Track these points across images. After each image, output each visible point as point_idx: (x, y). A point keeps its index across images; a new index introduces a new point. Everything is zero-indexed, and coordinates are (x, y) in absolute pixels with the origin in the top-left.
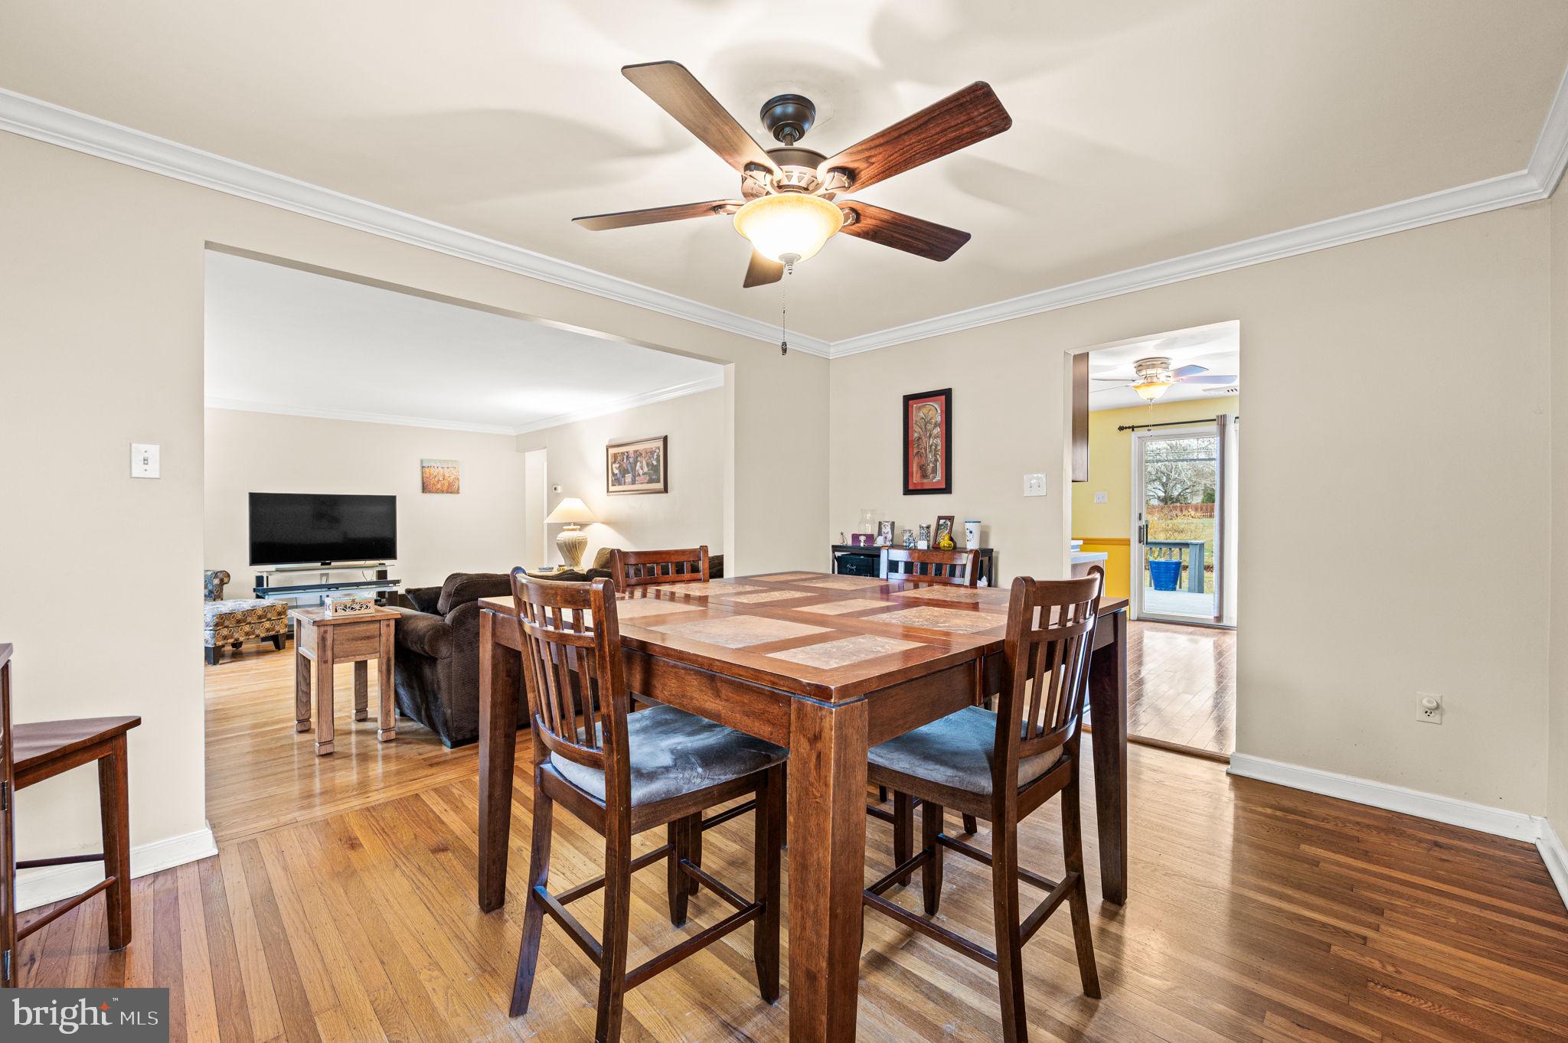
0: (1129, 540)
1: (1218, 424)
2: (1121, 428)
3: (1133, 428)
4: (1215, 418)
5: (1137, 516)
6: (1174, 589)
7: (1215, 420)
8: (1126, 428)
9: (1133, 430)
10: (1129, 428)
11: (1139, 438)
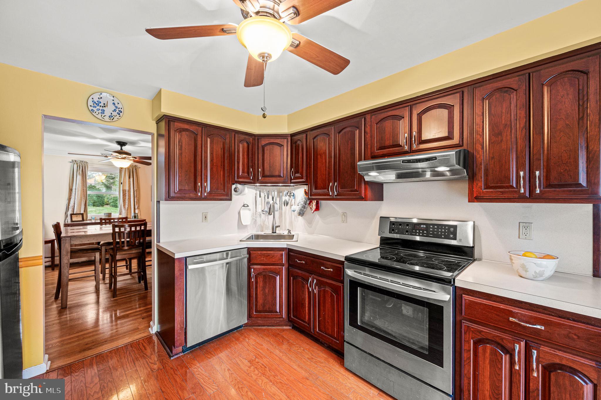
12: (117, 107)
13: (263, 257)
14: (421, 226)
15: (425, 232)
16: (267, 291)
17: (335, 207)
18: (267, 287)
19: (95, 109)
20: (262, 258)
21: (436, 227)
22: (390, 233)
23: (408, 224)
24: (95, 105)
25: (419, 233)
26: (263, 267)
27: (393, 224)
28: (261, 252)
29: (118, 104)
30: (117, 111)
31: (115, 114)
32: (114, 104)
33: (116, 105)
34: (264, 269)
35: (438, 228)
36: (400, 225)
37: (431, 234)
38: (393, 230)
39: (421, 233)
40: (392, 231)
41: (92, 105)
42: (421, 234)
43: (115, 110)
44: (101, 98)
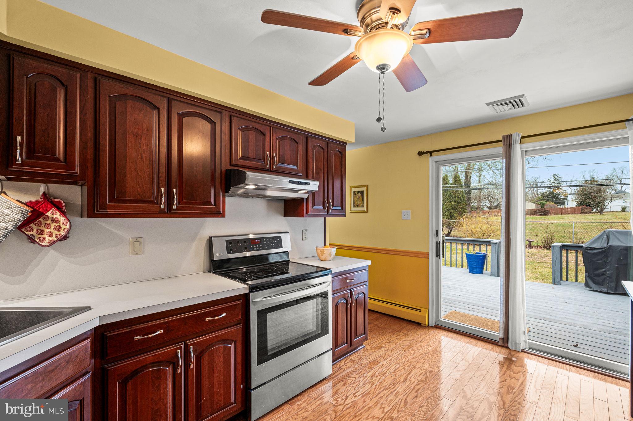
0: (427, 254)
1: (504, 145)
2: (420, 154)
3: (431, 153)
4: (501, 138)
5: (434, 232)
6: (481, 272)
7: (500, 141)
8: (424, 153)
9: (431, 155)
10: (427, 152)
11: (436, 162)
14: (256, 241)
15: (261, 246)
17: (112, 229)
21: (268, 240)
22: (228, 253)
23: (245, 241)
25: (256, 247)
27: (231, 243)
35: (270, 241)
36: (238, 242)
37: (265, 247)
38: (231, 250)
39: (258, 247)
40: (229, 251)
42: (258, 249)
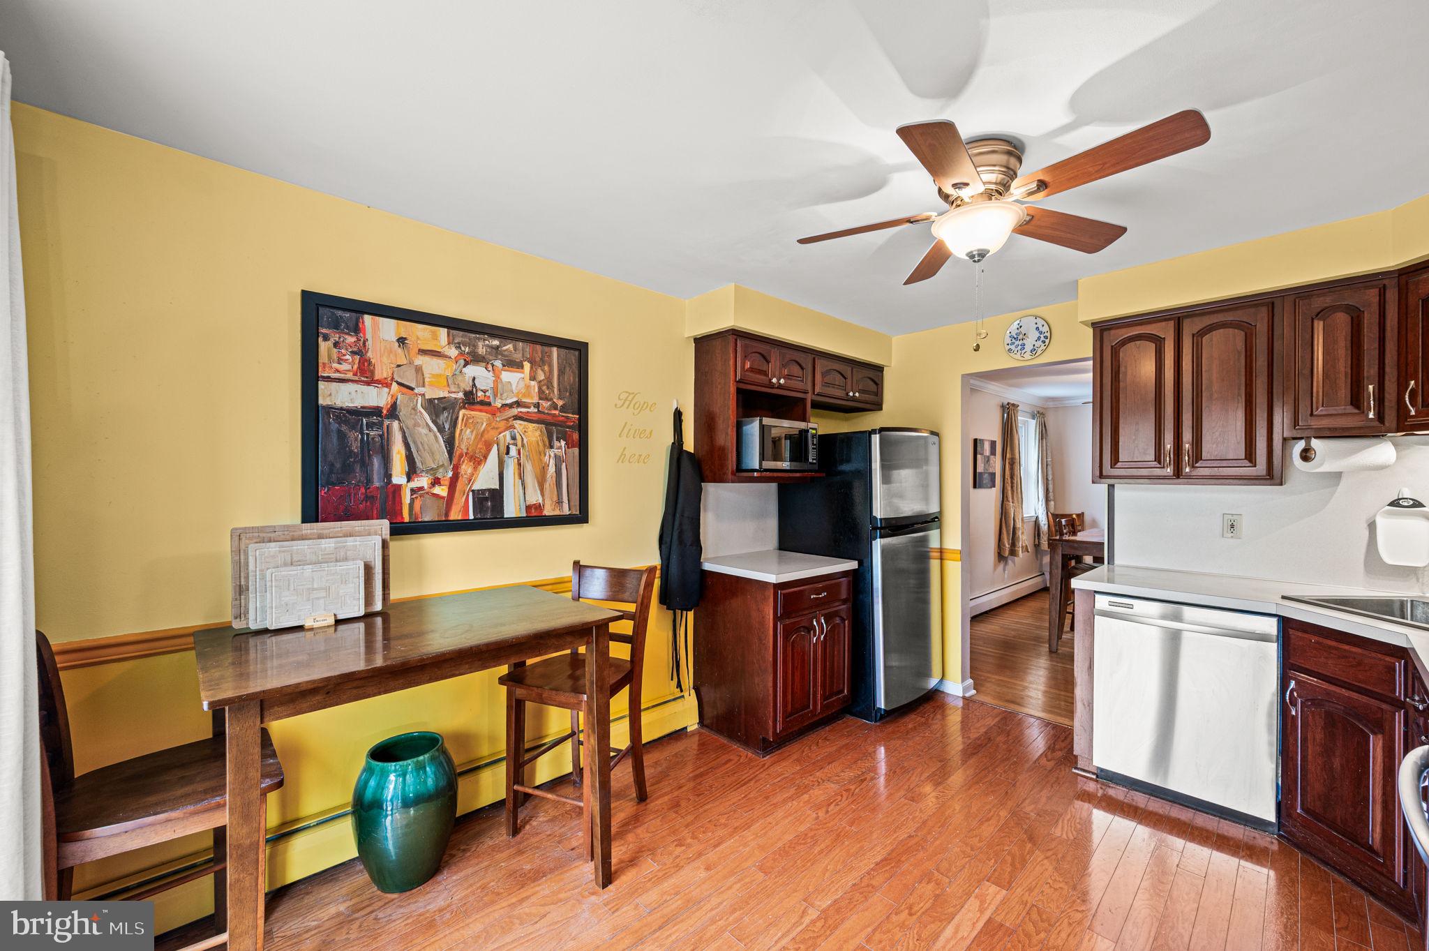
12: (1041, 333)
13: (1326, 658)
16: (1337, 763)
18: (1338, 753)
19: (1013, 347)
20: (1322, 660)
24: (1014, 340)
26: (1325, 685)
28: (1321, 640)
29: (1043, 326)
30: (1042, 339)
31: (1039, 343)
32: (1037, 329)
33: (1041, 329)
34: (1328, 693)
41: (1010, 342)
43: (1039, 338)
44: (1021, 327)
